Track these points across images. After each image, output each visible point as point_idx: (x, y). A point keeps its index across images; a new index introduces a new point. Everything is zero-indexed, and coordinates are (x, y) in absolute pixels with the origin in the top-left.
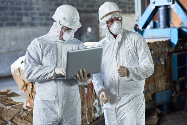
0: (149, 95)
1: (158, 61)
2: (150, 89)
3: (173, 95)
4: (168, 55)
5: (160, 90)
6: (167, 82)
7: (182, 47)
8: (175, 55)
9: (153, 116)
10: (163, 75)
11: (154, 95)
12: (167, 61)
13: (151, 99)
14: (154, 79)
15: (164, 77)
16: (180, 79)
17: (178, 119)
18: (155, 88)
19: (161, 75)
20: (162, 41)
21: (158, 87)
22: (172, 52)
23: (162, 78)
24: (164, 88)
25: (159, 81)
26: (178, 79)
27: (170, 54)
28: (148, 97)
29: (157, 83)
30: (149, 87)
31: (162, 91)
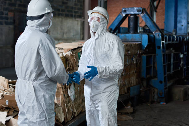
0: (125, 88)
1: (132, 60)
2: (126, 83)
3: (141, 89)
4: (139, 56)
5: (133, 85)
6: (137, 78)
7: (148, 50)
8: (144, 56)
9: (128, 106)
10: (135, 72)
11: (129, 89)
12: (138, 61)
13: (126, 92)
14: (129, 76)
15: (136, 74)
16: (148, 76)
17: (147, 109)
18: (129, 84)
19: (133, 73)
20: (135, 44)
21: (131, 82)
22: (142, 54)
23: (134, 75)
24: (135, 84)
25: (132, 77)
26: (146, 77)
27: (140, 55)
28: (125, 90)
29: (131, 78)
30: (126, 82)
31: (134, 86)
